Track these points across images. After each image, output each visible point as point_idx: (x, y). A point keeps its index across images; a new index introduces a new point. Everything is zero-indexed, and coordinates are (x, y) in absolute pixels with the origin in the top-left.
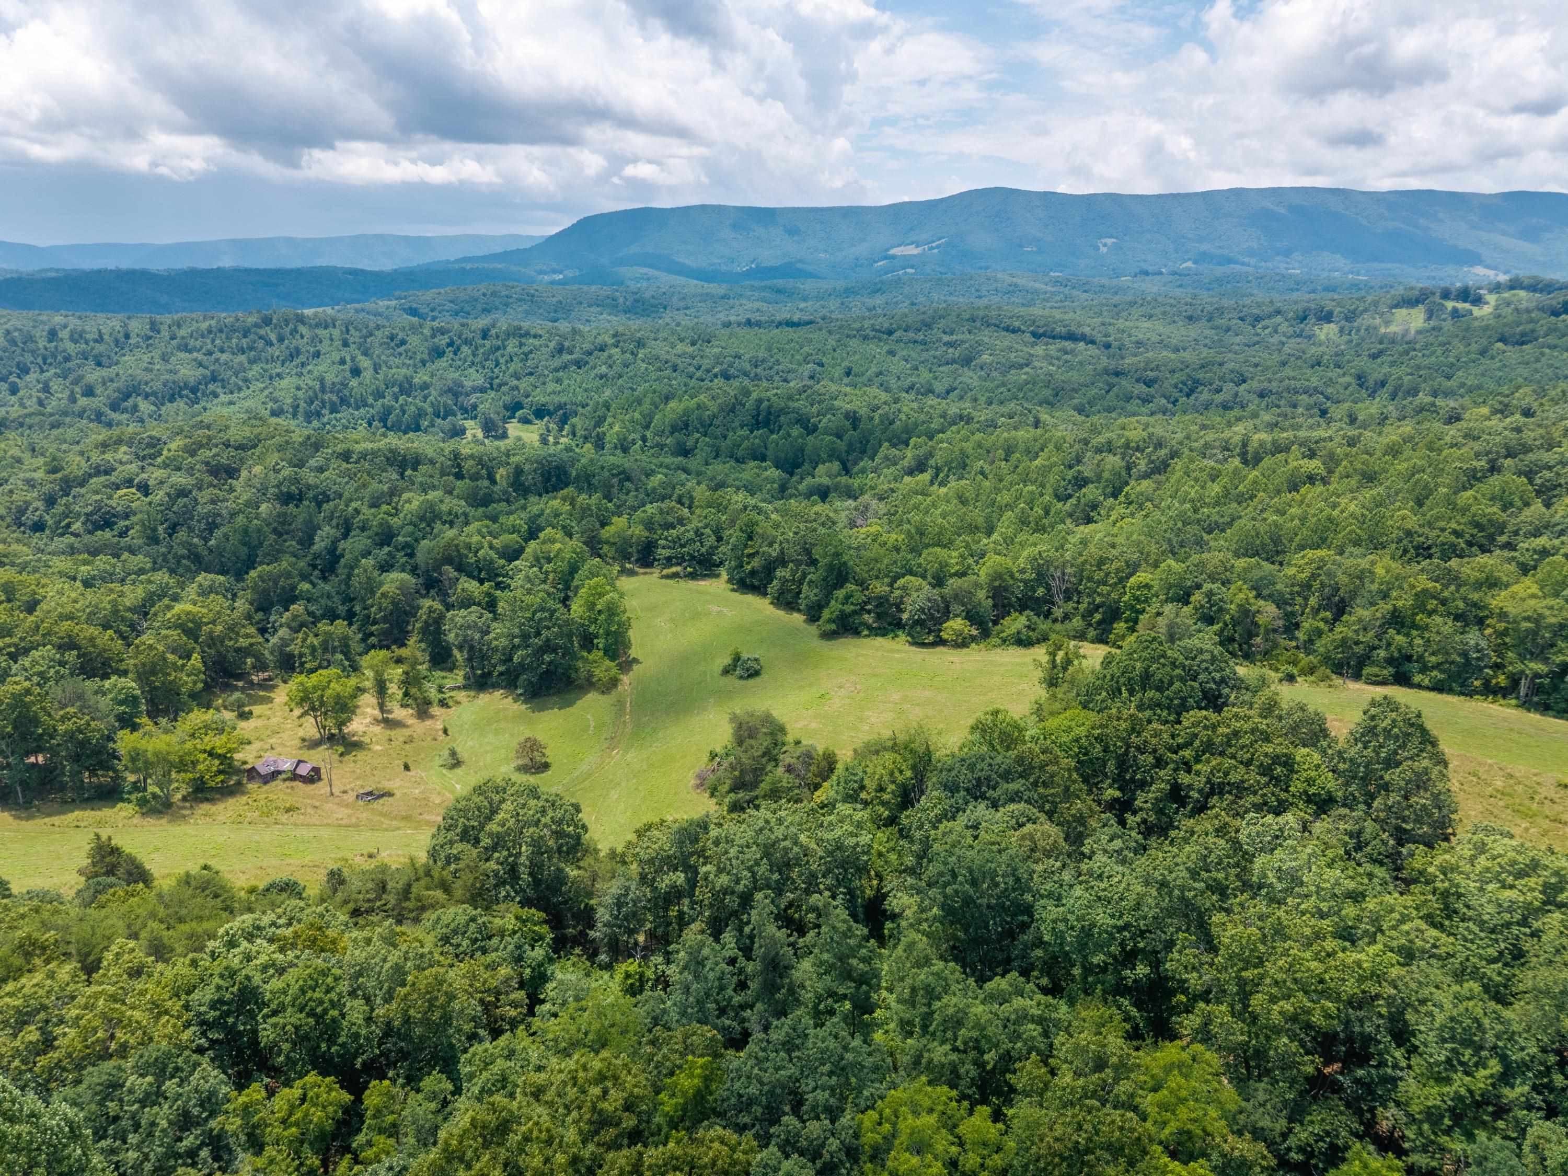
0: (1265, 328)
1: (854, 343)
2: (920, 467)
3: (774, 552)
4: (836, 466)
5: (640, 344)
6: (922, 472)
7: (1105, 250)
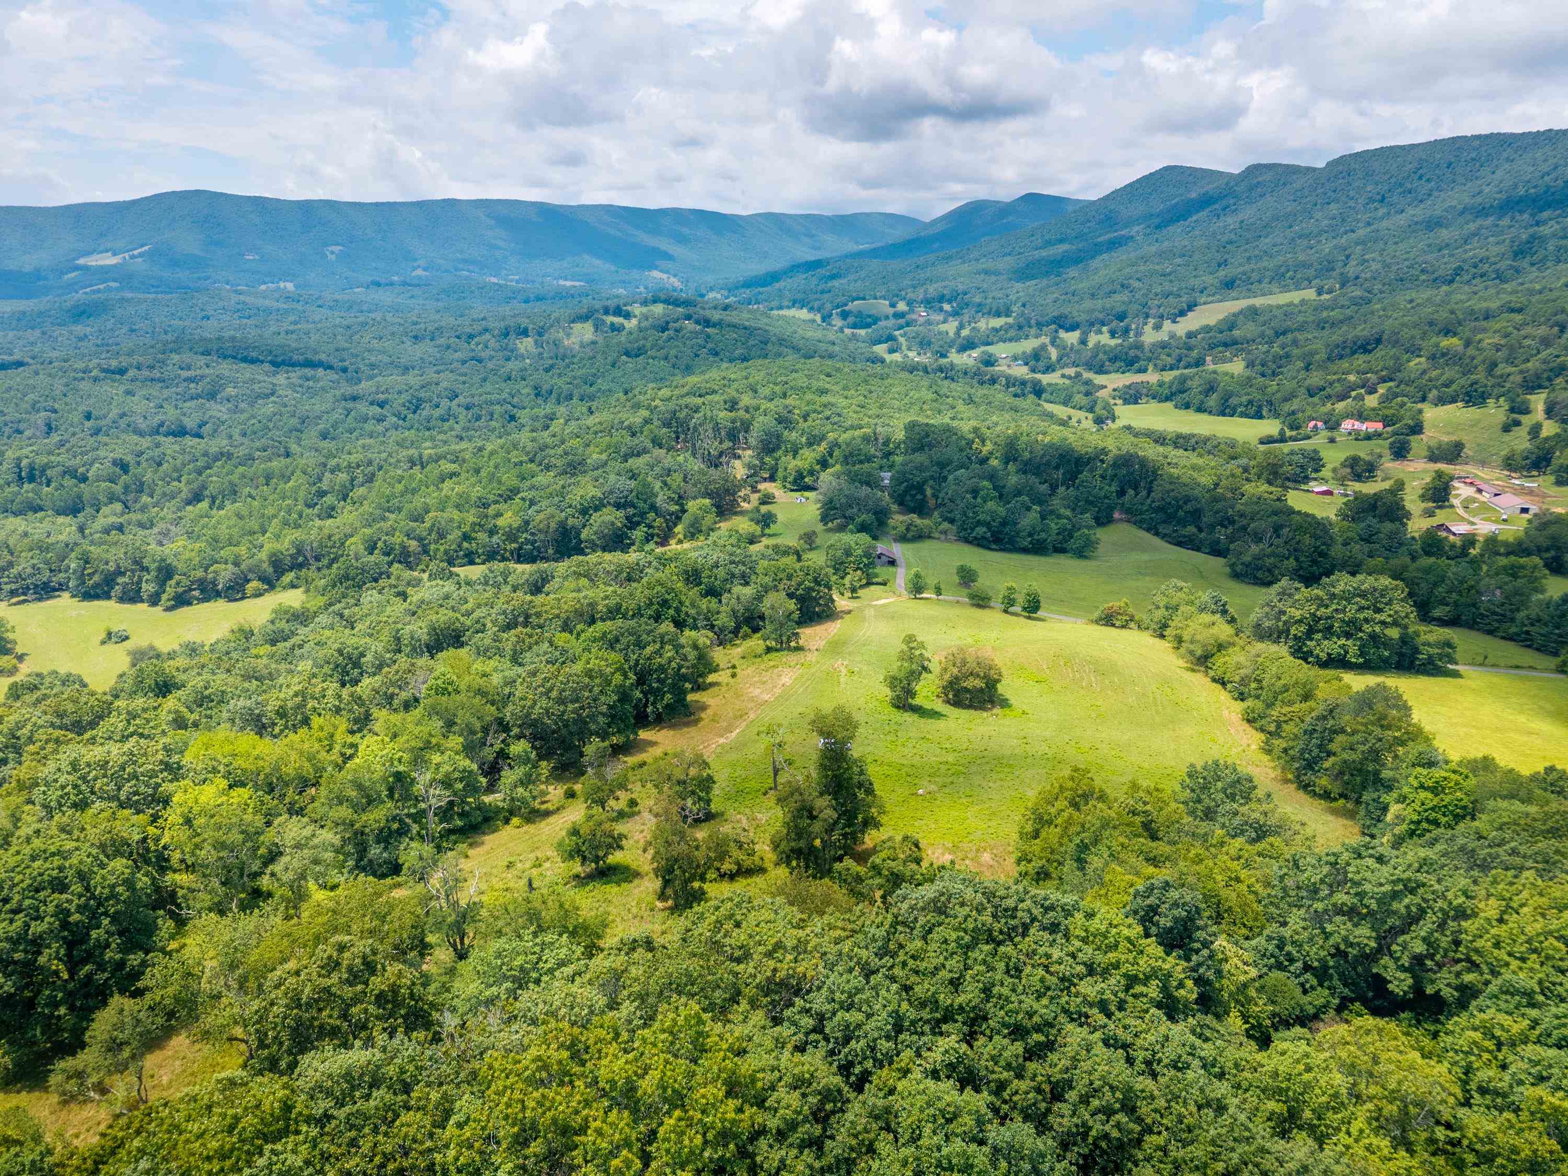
0: (478, 344)
1: (85, 385)
2: (196, 498)
3: (112, 567)
4: (118, 507)
6: (199, 501)
7: (333, 257)
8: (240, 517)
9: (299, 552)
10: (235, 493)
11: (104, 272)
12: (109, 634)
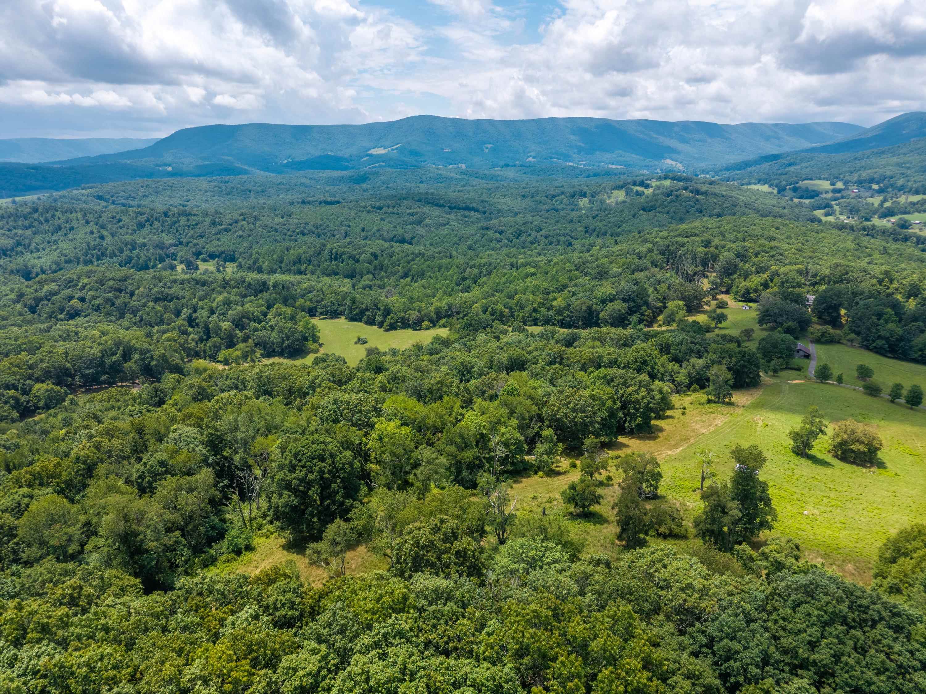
0: (557, 201)
1: (364, 214)
2: (406, 275)
3: (364, 306)
4: (371, 276)
5: (256, 218)
6: (407, 277)
7: (487, 151)
8: (424, 288)
9: (450, 308)
10: (423, 274)
11: (379, 157)
12: (359, 339)
